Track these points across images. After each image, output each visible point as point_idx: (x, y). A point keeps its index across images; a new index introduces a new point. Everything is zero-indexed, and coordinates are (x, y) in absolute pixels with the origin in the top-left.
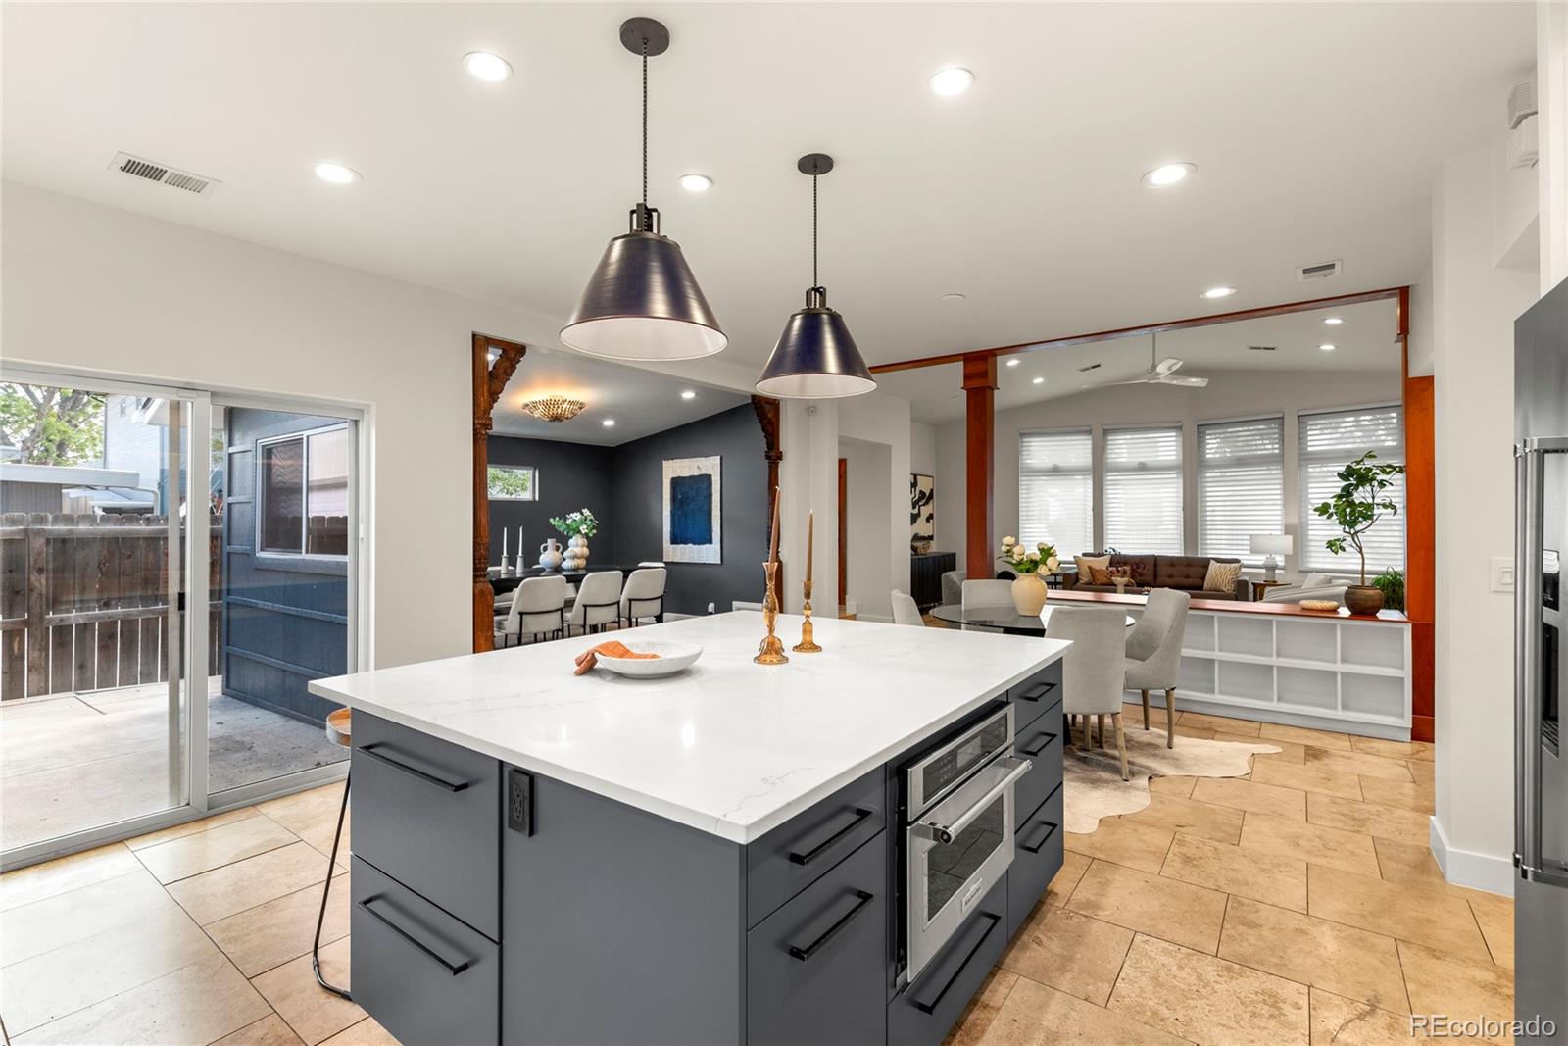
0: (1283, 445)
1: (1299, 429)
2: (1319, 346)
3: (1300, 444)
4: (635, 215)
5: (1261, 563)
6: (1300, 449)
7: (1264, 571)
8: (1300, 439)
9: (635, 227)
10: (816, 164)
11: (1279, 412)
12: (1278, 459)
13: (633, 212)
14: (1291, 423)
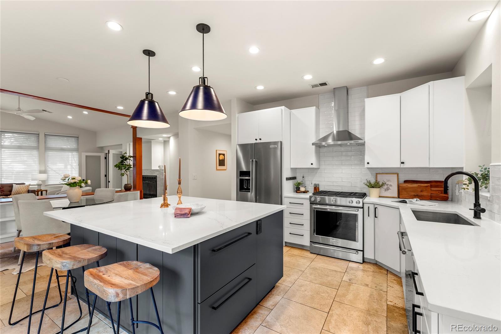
0: (39, 143)
1: (45, 139)
2: (67, 116)
3: (45, 144)
4: (201, 79)
5: (35, 184)
6: (45, 146)
7: (37, 186)
8: (45, 142)
9: (201, 83)
10: (149, 53)
11: (37, 132)
12: (37, 148)
13: (200, 78)
14: (42, 136)
